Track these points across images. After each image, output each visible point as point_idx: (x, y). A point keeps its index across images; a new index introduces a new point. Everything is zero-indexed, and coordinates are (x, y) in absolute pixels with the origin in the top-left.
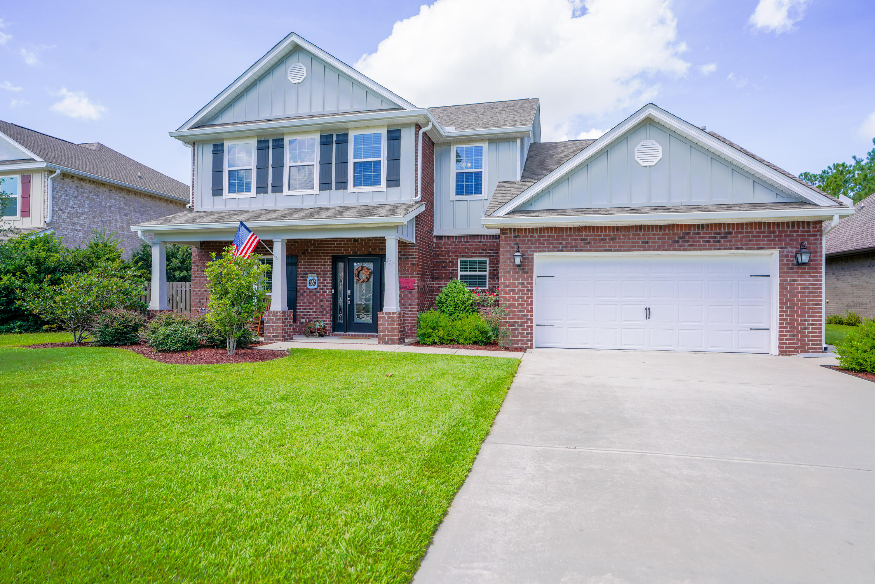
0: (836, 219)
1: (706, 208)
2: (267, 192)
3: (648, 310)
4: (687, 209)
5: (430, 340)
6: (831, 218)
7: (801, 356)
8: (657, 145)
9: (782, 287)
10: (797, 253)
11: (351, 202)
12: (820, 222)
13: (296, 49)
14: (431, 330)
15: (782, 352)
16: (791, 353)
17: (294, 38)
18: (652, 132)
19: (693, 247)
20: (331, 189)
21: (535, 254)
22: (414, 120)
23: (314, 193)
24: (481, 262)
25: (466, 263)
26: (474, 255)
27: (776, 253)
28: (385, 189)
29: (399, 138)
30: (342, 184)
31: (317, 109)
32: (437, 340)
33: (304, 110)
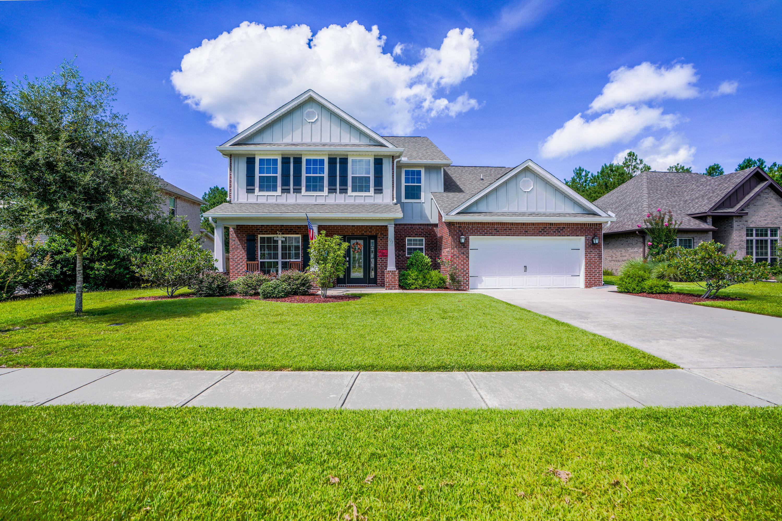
0: (609, 223)
1: (554, 215)
2: (289, 192)
3: (525, 267)
4: (545, 215)
5: (414, 286)
6: (607, 222)
7: (594, 288)
8: (530, 180)
9: (586, 255)
10: (593, 238)
11: (350, 201)
12: (601, 224)
13: (311, 100)
14: (414, 281)
15: (587, 287)
16: (590, 287)
17: (311, 93)
18: (528, 174)
19: (548, 234)
20: (336, 193)
21: (470, 237)
22: (391, 154)
23: (324, 195)
24: (420, 240)
25: (411, 240)
26: (416, 235)
27: (583, 238)
28: (373, 195)
29: (381, 164)
30: (344, 191)
31: (326, 140)
32: (418, 286)
33: (316, 140)
